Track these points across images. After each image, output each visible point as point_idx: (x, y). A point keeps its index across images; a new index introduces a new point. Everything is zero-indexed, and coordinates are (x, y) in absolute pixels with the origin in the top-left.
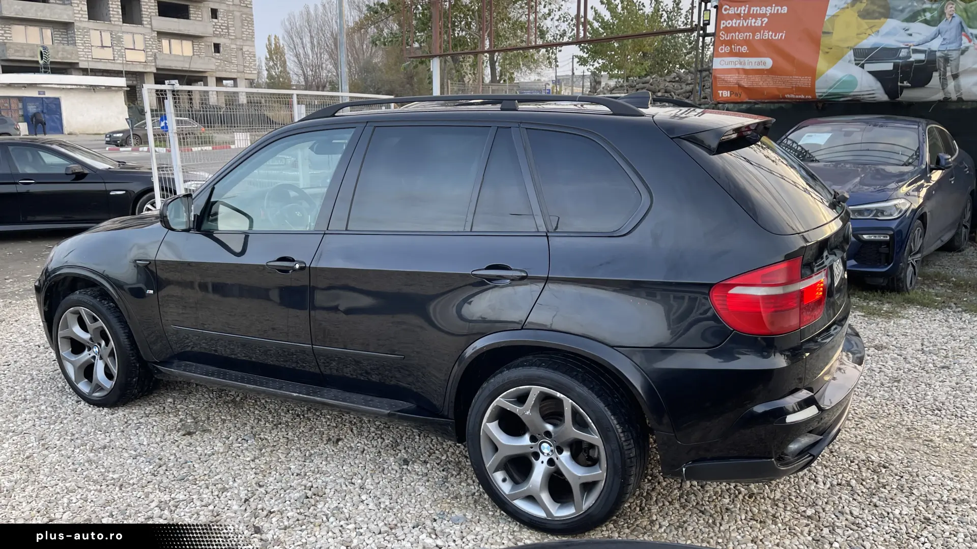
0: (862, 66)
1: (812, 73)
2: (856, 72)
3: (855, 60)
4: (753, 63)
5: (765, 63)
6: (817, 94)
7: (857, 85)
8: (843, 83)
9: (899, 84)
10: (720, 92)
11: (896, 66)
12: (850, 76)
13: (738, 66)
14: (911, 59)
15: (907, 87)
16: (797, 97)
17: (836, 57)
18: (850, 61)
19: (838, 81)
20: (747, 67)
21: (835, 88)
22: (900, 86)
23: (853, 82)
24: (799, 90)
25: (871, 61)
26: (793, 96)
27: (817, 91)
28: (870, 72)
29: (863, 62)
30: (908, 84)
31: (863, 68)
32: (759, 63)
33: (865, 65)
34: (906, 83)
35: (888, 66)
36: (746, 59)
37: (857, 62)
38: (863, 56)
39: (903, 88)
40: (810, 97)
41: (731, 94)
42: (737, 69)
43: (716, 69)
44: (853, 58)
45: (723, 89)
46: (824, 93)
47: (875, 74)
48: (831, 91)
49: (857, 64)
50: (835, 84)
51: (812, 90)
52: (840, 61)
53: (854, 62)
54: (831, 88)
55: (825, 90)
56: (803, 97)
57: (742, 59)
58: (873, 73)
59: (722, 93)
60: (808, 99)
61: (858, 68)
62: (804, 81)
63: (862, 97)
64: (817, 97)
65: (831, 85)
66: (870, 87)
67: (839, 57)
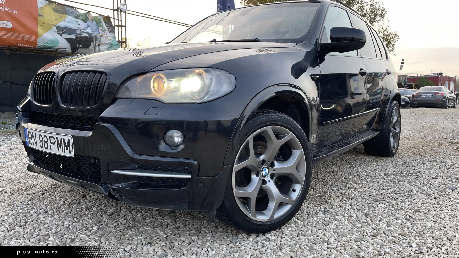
0: (61, 35)
1: (36, 34)
2: (58, 37)
3: (57, 31)
5: (7, 25)
7: (59, 43)
8: (53, 42)
9: (78, 46)
11: (76, 37)
12: (56, 39)
14: (83, 35)
15: (81, 48)
16: (25, 46)
17: (48, 29)
18: (55, 32)
19: (50, 40)
21: (48, 44)
22: (78, 47)
23: (57, 42)
24: (27, 42)
25: (65, 33)
26: (23, 45)
27: (37, 44)
28: (65, 38)
29: (61, 33)
30: (81, 46)
31: (61, 36)
32: (4, 25)
33: (63, 35)
34: (80, 46)
35: (73, 37)
37: (58, 32)
38: (61, 30)
39: (79, 48)
40: (32, 47)
44: (56, 31)
46: (42, 45)
47: (68, 40)
48: (45, 45)
49: (58, 34)
50: (48, 42)
51: (35, 43)
52: (50, 31)
53: (57, 32)
54: (45, 43)
55: (42, 44)
56: (29, 46)
58: (67, 39)
60: (31, 48)
61: (59, 35)
62: (31, 38)
63: (60, 49)
64: (37, 47)
65: (46, 42)
66: (65, 45)
67: (50, 29)
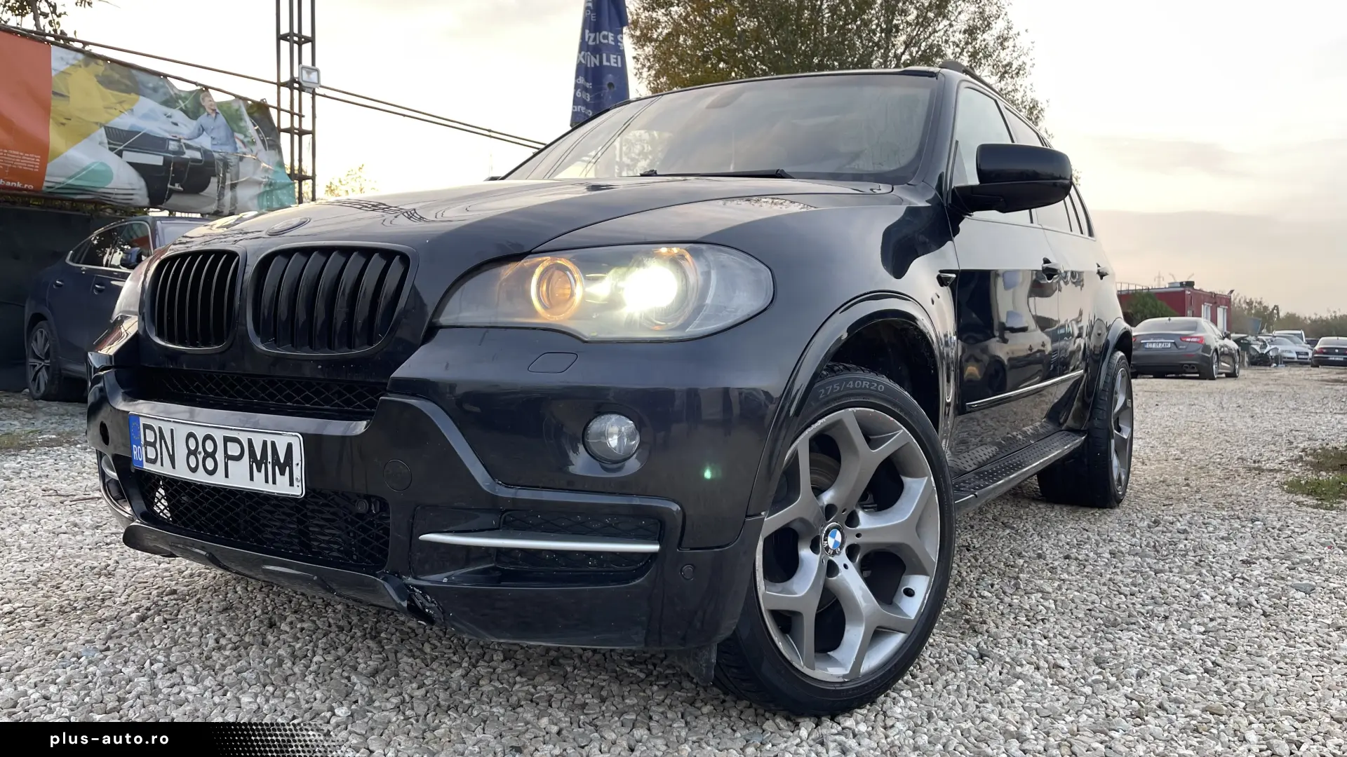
0: (120, 154)
1: (42, 150)
2: (111, 159)
3: (109, 143)
6: (46, 184)
7: (111, 177)
8: (92, 173)
9: (169, 186)
11: (167, 162)
12: (102, 164)
14: (185, 156)
15: (178, 192)
16: (9, 184)
17: (79, 134)
18: (101, 143)
19: (84, 169)
21: (78, 179)
22: (170, 189)
23: (108, 174)
24: (16, 173)
25: (131, 148)
26: (1, 182)
27: (46, 179)
28: (131, 164)
29: (121, 148)
30: (180, 188)
31: (121, 156)
33: (124, 153)
34: (177, 186)
35: (157, 160)
37: (112, 146)
38: (120, 140)
39: (172, 192)
40: (31, 187)
44: (106, 141)
46: (60, 183)
47: (138, 167)
48: (70, 182)
49: (111, 149)
50: (79, 173)
51: (41, 175)
52: (86, 140)
53: (107, 146)
54: (71, 178)
55: (61, 180)
56: (19, 185)
58: (135, 166)
60: (27, 189)
61: (113, 155)
62: (27, 161)
63: (113, 196)
64: (43, 188)
65: (73, 173)
66: (130, 184)
67: (85, 135)
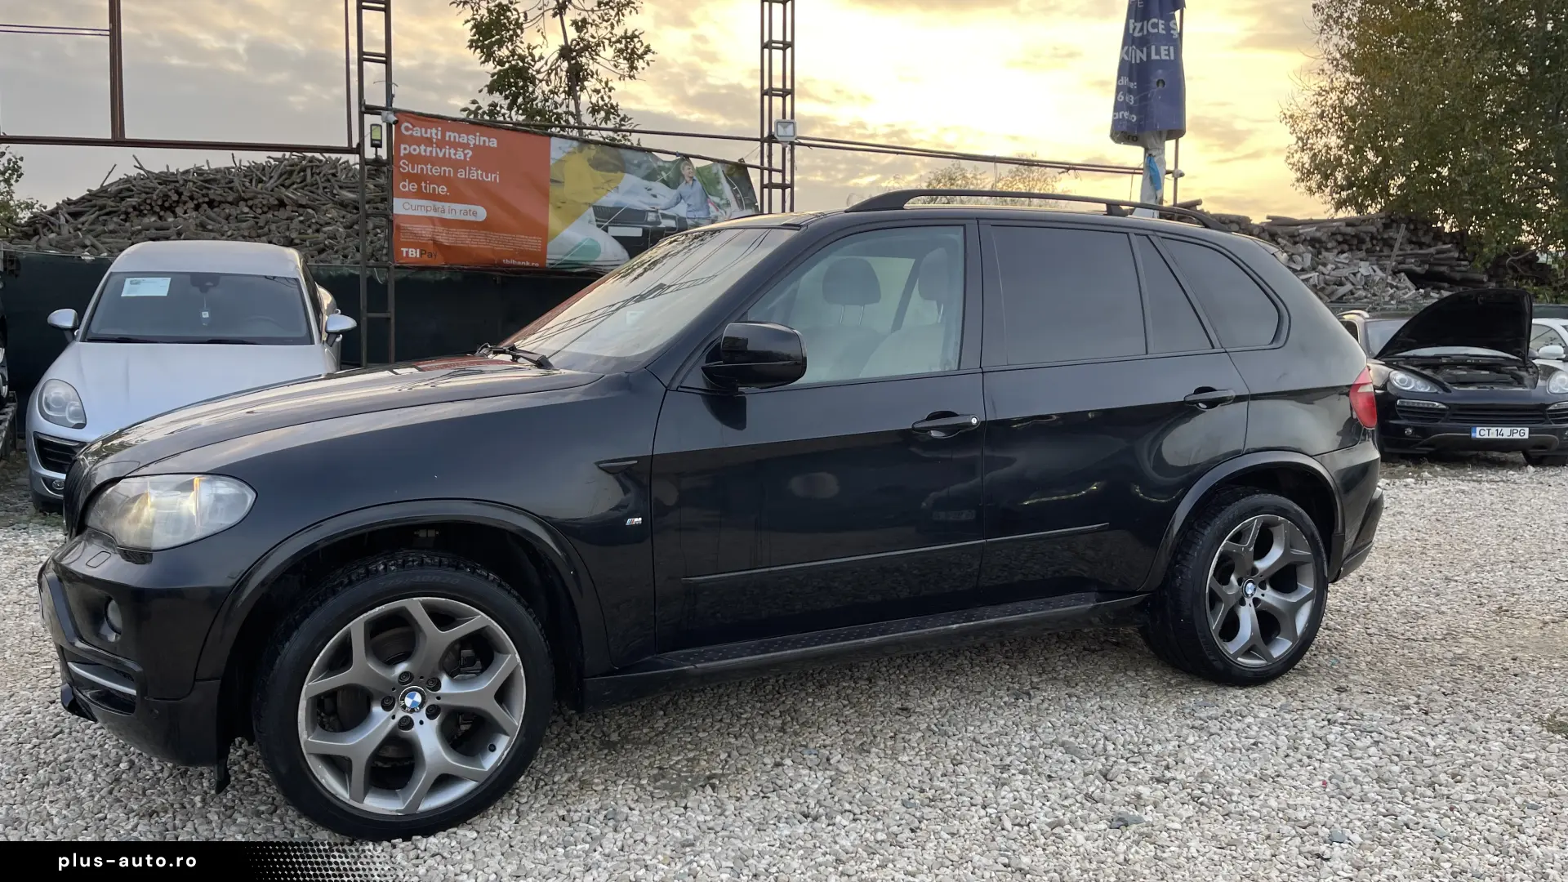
1: (543, 232)
4: (458, 211)
5: (475, 214)
6: (548, 262)
7: (600, 252)
8: (583, 249)
10: (404, 250)
11: (645, 231)
13: (432, 214)
14: (661, 226)
16: (519, 263)
17: (572, 216)
18: (590, 222)
20: (447, 216)
23: (595, 249)
24: (524, 254)
25: (615, 223)
26: (513, 262)
27: (548, 257)
28: (615, 237)
31: (607, 231)
32: (466, 213)
33: (610, 228)
35: (637, 232)
36: (446, 205)
38: (606, 217)
40: (537, 265)
41: (421, 254)
42: (431, 219)
43: (398, 215)
44: (594, 218)
45: (409, 245)
48: (567, 258)
49: (599, 226)
54: (567, 255)
56: (528, 264)
57: (439, 204)
59: (407, 252)
60: (534, 267)
61: (600, 232)
62: (531, 243)
65: (569, 249)
66: (616, 256)
67: (576, 216)
